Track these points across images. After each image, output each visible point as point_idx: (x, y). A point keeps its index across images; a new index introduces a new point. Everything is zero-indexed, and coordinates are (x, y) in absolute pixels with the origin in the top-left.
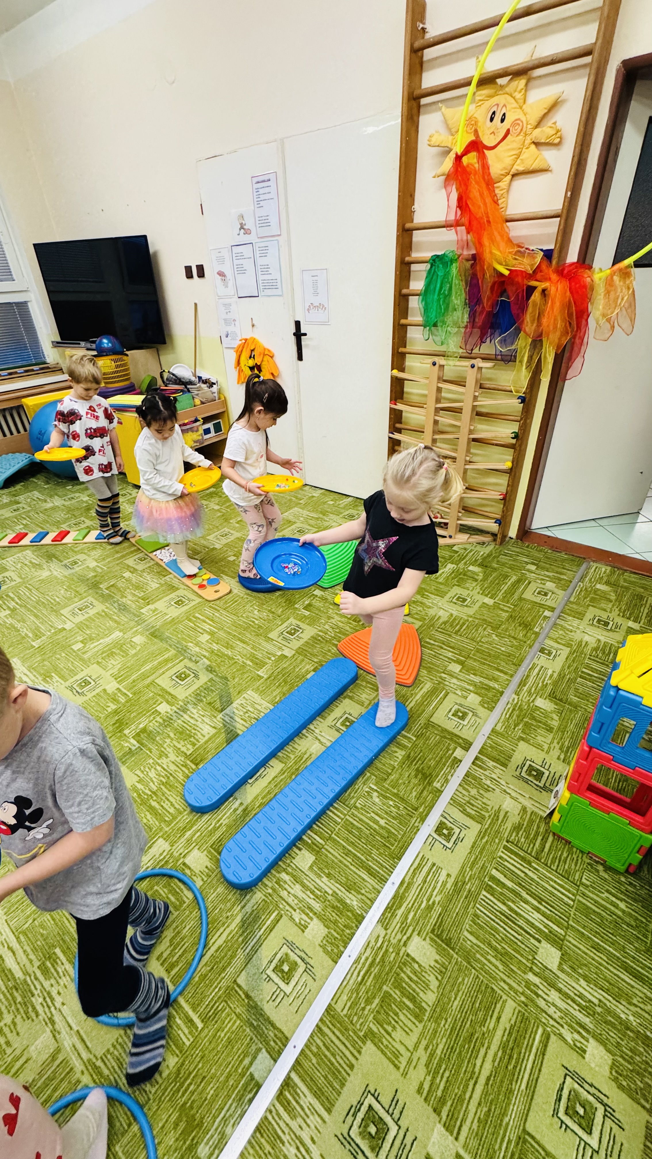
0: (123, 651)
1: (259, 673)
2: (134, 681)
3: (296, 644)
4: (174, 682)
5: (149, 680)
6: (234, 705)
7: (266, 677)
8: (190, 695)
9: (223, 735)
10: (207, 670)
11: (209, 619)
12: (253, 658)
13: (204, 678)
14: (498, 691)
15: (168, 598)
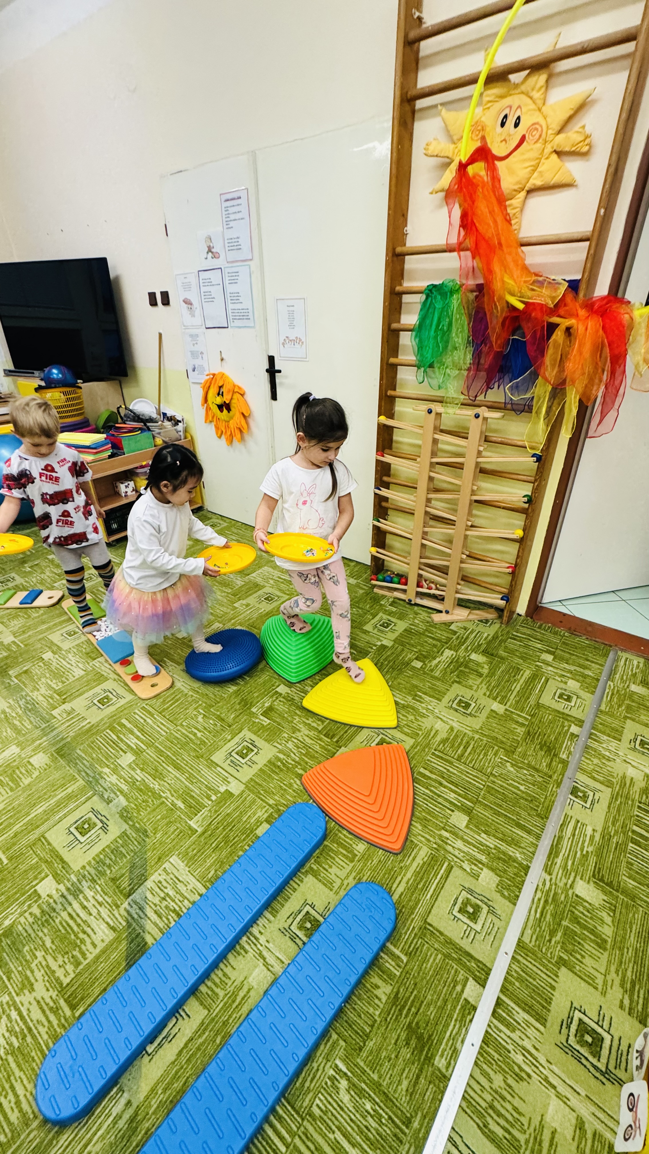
0: (13, 780)
1: (192, 823)
2: (15, 835)
3: (247, 773)
4: (72, 837)
5: (37, 833)
6: (149, 884)
7: (200, 830)
8: (89, 863)
9: (123, 946)
10: (122, 816)
11: (136, 726)
12: (186, 796)
13: (116, 829)
14: (520, 864)
15: (91, 693)
